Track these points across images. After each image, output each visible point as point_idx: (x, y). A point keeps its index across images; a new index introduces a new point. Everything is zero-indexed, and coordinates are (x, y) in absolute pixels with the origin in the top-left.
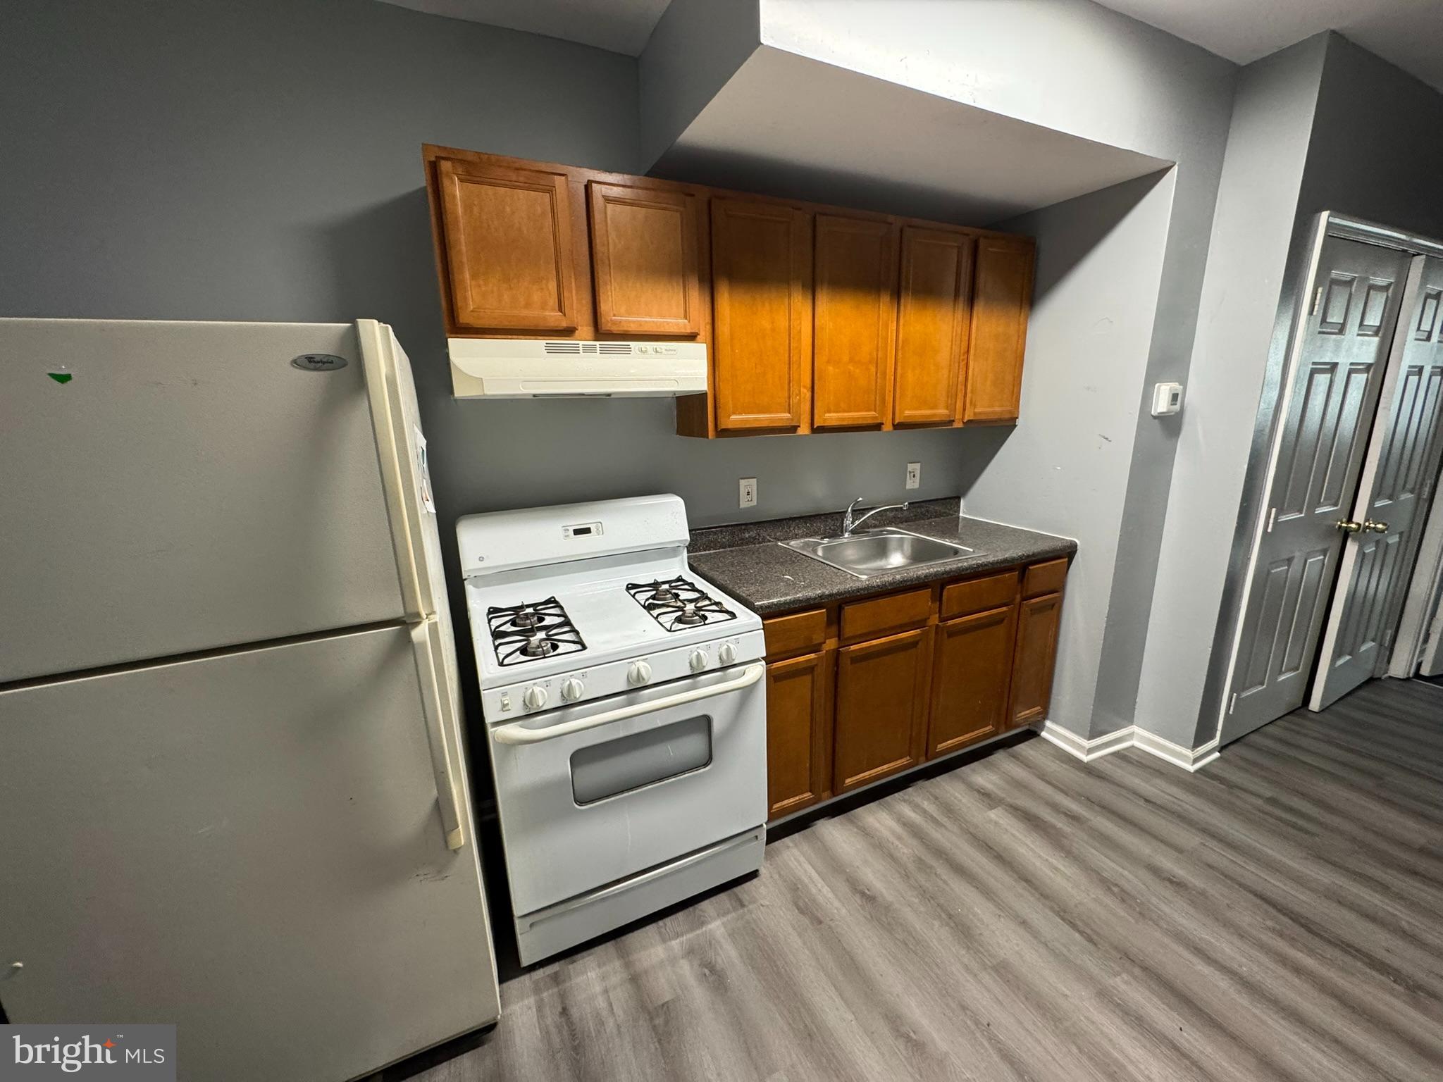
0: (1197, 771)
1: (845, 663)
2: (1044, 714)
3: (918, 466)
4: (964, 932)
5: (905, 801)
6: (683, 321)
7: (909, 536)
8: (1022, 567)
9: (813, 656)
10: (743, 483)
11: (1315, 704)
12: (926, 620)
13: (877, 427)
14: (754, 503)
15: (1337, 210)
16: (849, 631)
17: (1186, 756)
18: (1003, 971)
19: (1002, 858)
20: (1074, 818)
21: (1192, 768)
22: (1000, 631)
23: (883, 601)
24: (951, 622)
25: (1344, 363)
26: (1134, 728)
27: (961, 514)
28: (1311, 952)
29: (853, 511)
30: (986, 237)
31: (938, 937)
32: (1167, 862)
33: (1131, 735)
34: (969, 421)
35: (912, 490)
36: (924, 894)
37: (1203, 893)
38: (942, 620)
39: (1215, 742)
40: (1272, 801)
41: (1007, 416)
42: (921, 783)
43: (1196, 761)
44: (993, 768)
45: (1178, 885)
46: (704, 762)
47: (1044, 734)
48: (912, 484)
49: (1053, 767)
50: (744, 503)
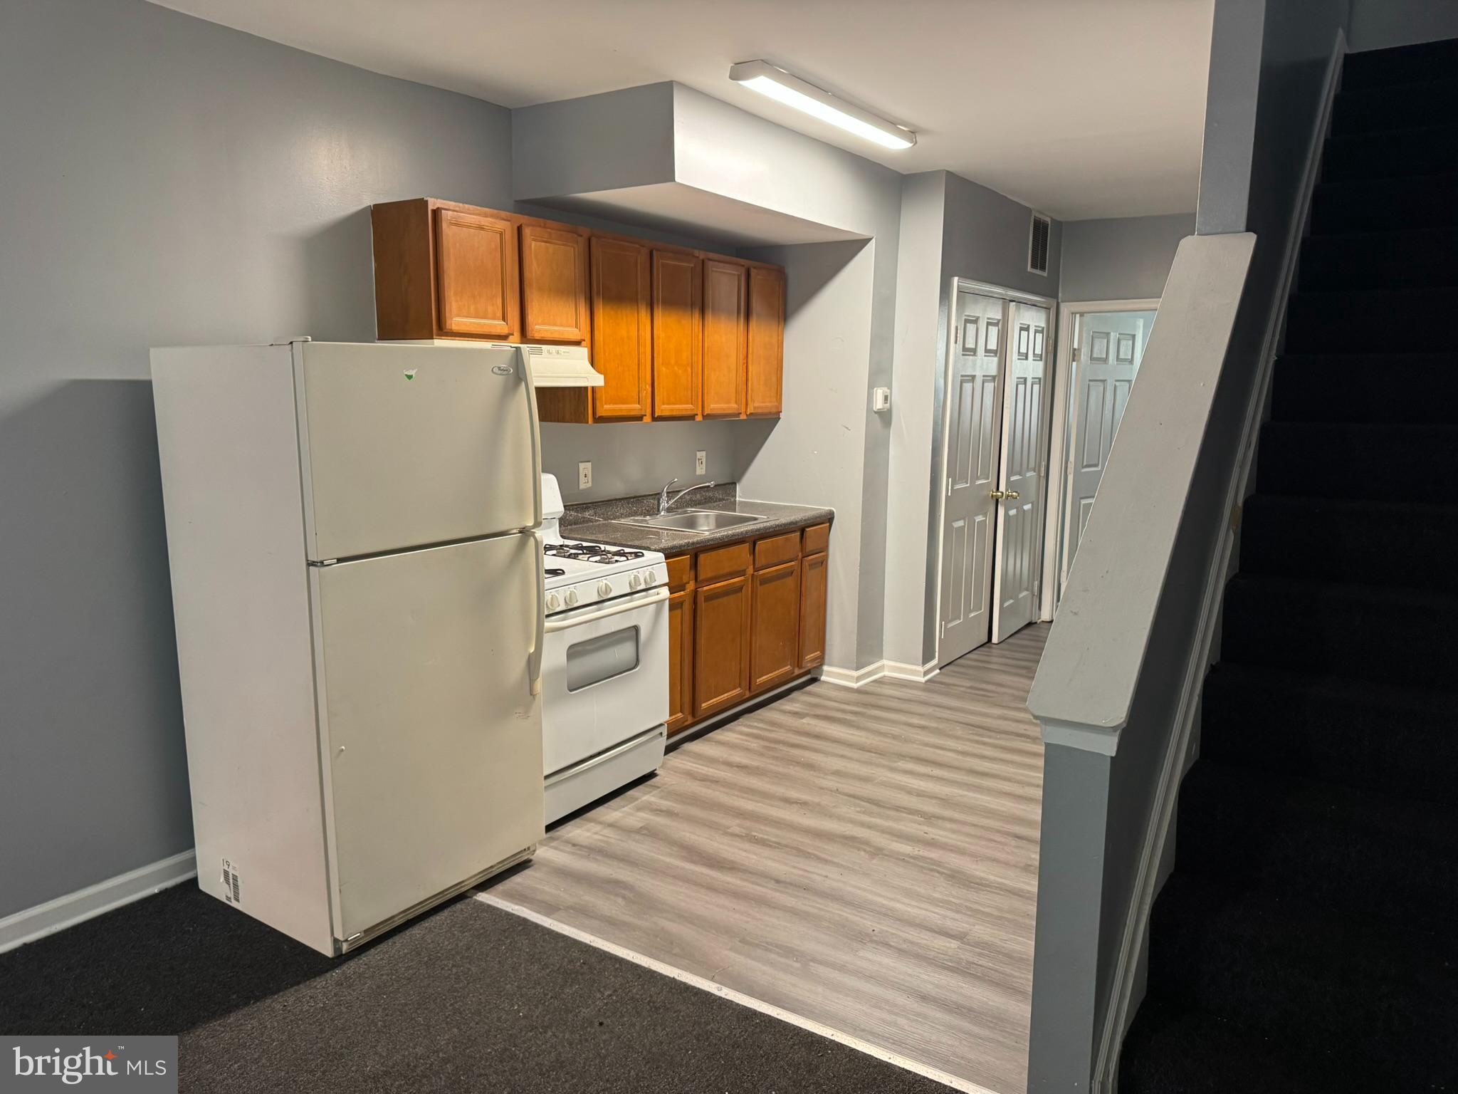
0: (926, 682)
1: (701, 598)
2: (821, 661)
3: (704, 453)
4: (810, 766)
5: (740, 725)
6: (576, 331)
7: (713, 513)
8: (800, 529)
9: (682, 593)
10: (582, 466)
11: (995, 639)
12: (745, 571)
13: (691, 418)
14: (590, 485)
15: (964, 275)
16: (702, 576)
17: (918, 671)
18: (837, 773)
19: (818, 737)
20: (855, 713)
21: (923, 680)
22: (790, 582)
23: (721, 551)
24: (761, 572)
25: (979, 374)
26: (885, 662)
27: (737, 499)
28: (990, 737)
29: (668, 493)
30: (755, 268)
31: (794, 771)
32: (915, 721)
33: (881, 668)
34: (751, 414)
35: (701, 475)
36: (776, 758)
37: (937, 728)
38: (756, 570)
39: (935, 662)
40: (971, 688)
41: (774, 410)
42: (746, 716)
43: (926, 673)
44: (793, 701)
45: (923, 728)
46: (634, 665)
47: (823, 678)
48: (701, 470)
49: (834, 694)
50: (582, 486)
